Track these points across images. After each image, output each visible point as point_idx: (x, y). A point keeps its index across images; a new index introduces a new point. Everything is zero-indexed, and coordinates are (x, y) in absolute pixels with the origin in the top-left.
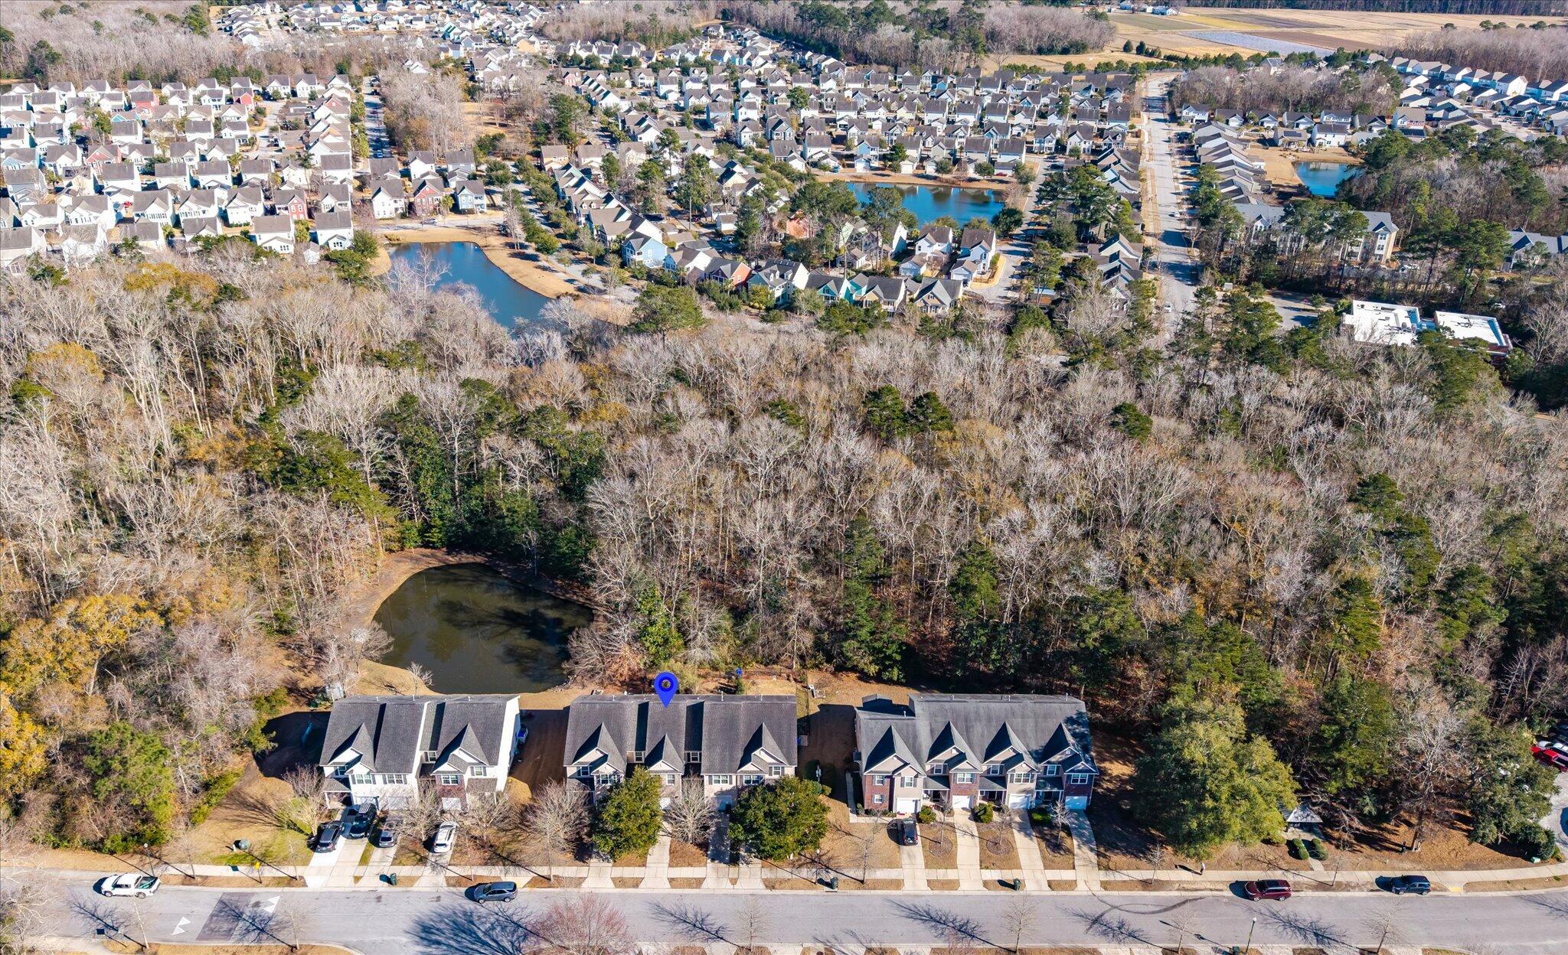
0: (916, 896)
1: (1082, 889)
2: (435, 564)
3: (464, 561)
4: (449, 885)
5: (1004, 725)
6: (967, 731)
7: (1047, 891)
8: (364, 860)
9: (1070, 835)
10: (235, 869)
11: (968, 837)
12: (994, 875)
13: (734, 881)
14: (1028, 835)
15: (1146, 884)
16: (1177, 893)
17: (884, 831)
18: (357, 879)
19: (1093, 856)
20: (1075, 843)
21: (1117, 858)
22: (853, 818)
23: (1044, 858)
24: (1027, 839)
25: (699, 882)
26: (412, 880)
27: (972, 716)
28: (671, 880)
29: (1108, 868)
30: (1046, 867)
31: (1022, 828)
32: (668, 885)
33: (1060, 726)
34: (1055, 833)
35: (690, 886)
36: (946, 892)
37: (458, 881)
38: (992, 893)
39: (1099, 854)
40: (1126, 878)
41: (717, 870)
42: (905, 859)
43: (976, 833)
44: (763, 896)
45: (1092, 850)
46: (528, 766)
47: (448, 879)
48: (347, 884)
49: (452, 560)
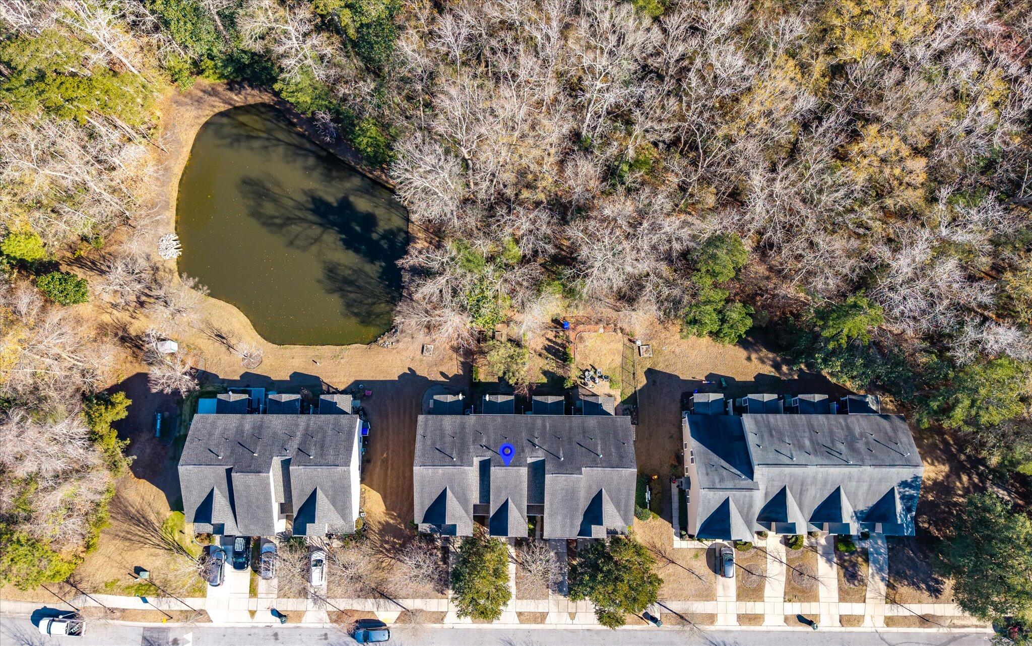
0: (727, 632)
1: (867, 626)
2: (222, 107)
3: (251, 101)
4: (332, 621)
5: (838, 489)
6: (801, 494)
7: (838, 628)
8: (253, 592)
9: (867, 561)
10: (145, 601)
11: (777, 564)
12: (796, 608)
13: (572, 616)
14: (829, 561)
15: (925, 620)
16: (945, 630)
17: (703, 558)
18: (253, 613)
19: (882, 587)
20: (870, 571)
21: (904, 590)
22: (678, 543)
23: (841, 589)
24: (827, 566)
25: (542, 617)
26: (299, 615)
27: (809, 480)
28: (520, 614)
29: (893, 602)
30: (842, 599)
31: (826, 554)
32: (517, 620)
33: (893, 489)
34: (853, 558)
35: (535, 621)
36: (752, 628)
37: (339, 616)
38: (790, 629)
39: (889, 585)
40: (907, 613)
41: (558, 604)
42: (720, 591)
43: (784, 560)
44: (598, 632)
45: (883, 579)
46: (377, 470)
47: (329, 614)
48: (245, 621)
49: (238, 99)
